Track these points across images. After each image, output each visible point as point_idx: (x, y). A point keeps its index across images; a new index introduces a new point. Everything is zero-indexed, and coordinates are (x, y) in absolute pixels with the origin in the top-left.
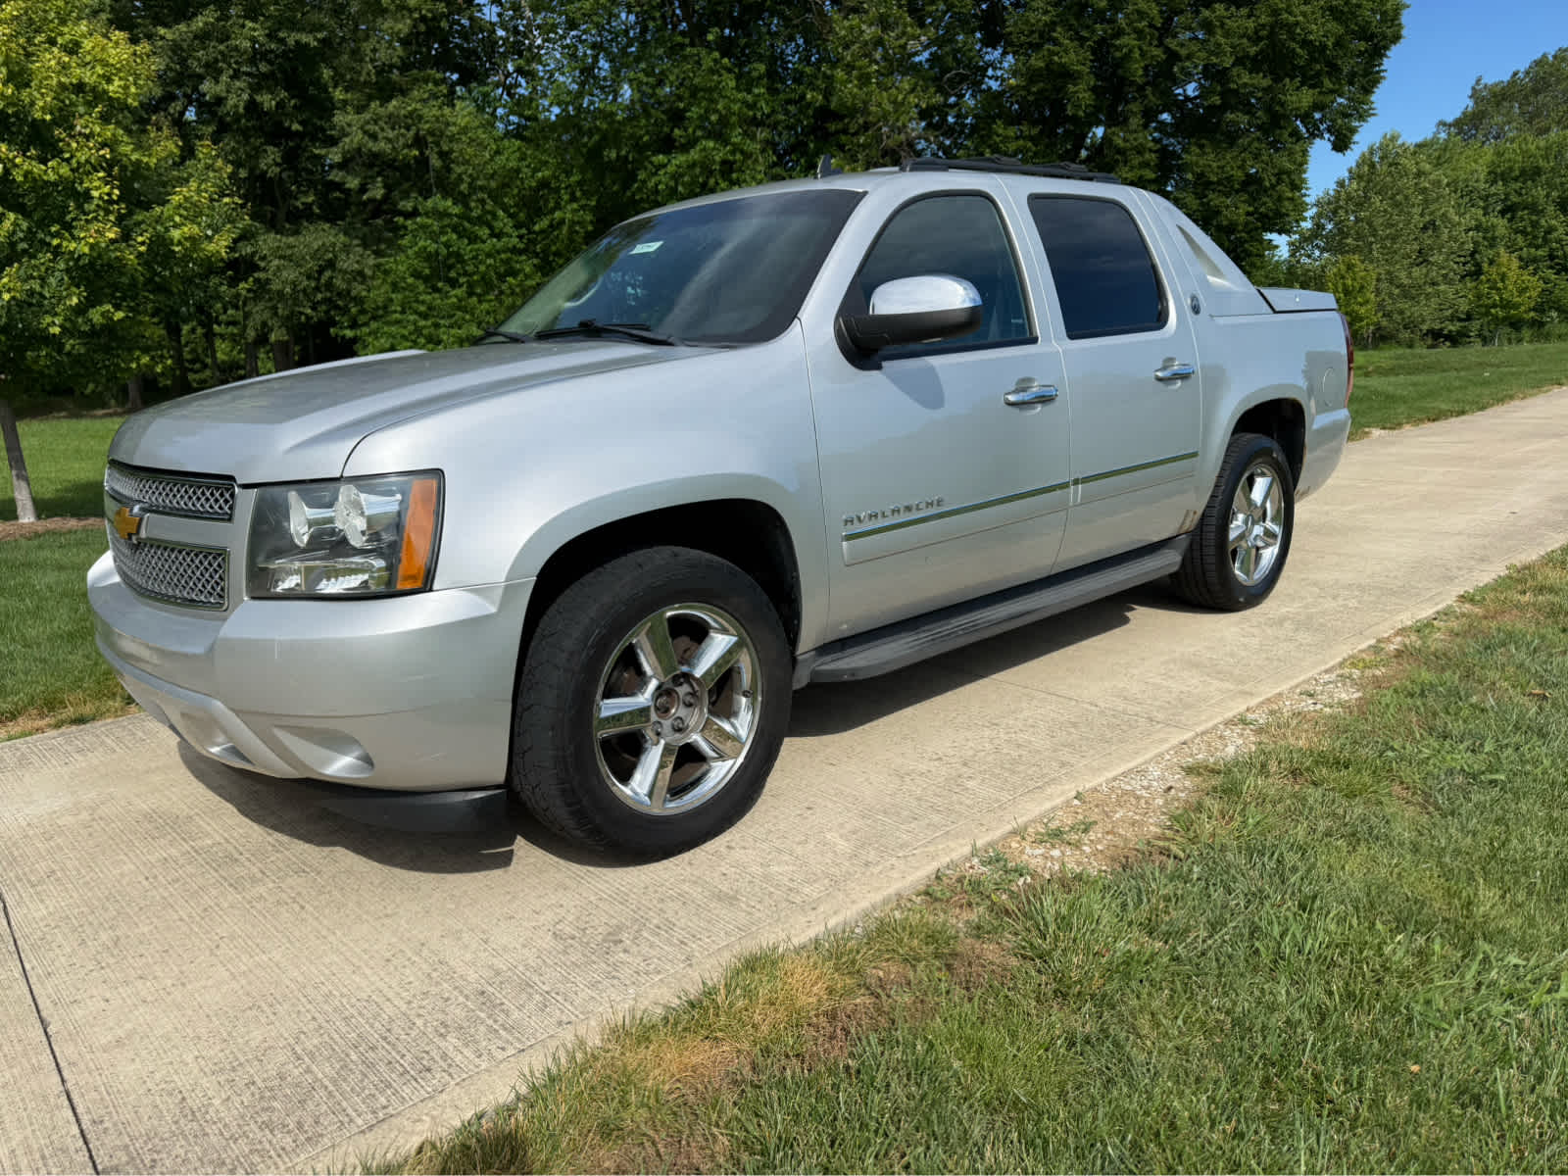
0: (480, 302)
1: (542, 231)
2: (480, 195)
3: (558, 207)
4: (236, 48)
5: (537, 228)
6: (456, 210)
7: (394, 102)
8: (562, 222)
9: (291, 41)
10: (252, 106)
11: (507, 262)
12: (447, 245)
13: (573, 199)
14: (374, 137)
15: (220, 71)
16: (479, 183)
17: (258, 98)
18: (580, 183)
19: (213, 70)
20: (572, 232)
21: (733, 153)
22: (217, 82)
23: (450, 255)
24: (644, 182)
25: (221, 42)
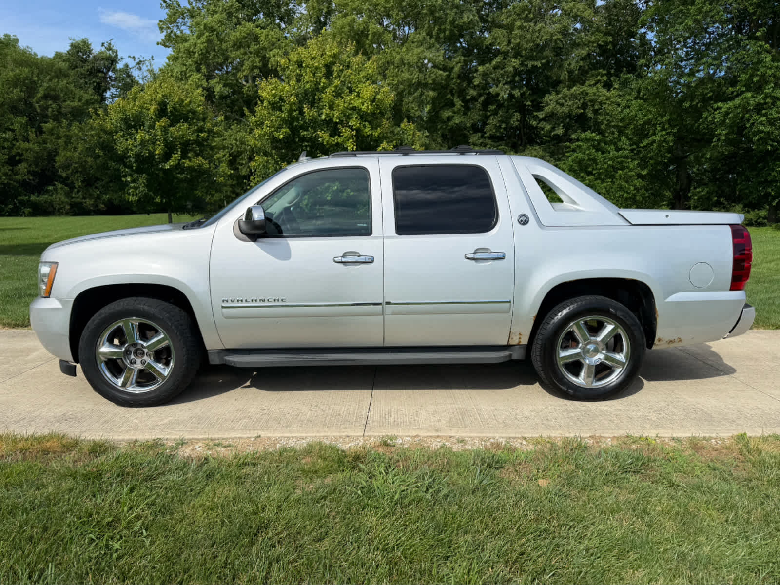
0: (602, 183)
1: (645, 147)
2: (612, 129)
3: (654, 134)
4: (507, 71)
5: (641, 145)
6: (598, 138)
7: (575, 88)
8: (654, 141)
9: (530, 66)
10: (511, 96)
11: (622, 162)
12: (589, 154)
13: (663, 129)
14: (562, 105)
15: (500, 82)
16: (613, 124)
17: (513, 92)
18: (669, 121)
19: (497, 82)
20: (660, 146)
21: (765, 99)
22: (497, 86)
23: (590, 160)
24: (706, 118)
25: (502, 69)
